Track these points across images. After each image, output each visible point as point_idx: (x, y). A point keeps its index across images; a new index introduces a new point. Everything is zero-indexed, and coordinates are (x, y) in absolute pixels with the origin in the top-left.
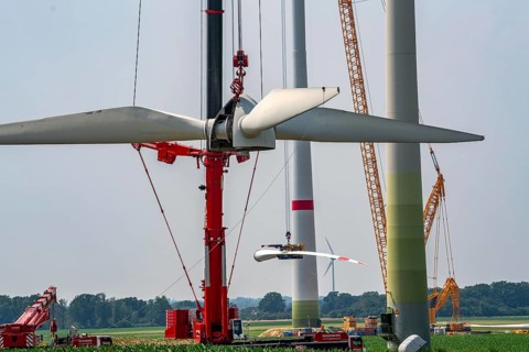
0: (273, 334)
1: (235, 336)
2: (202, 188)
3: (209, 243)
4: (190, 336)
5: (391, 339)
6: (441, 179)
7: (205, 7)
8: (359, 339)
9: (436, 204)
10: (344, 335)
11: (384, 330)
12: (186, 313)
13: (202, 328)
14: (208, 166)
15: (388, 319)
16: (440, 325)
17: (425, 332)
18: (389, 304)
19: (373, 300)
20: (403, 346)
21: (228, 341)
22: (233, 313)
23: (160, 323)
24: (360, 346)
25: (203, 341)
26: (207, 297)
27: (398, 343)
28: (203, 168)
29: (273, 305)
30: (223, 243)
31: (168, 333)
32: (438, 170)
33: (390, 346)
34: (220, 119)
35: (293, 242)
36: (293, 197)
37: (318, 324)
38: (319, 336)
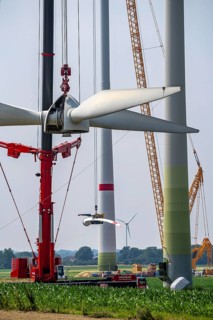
0: (84, 275)
1: (59, 277)
2: (38, 175)
3: (41, 213)
4: (28, 276)
5: (166, 280)
6: (201, 171)
7: (42, 51)
8: (144, 280)
9: (197, 188)
10: (134, 277)
11: (161, 273)
12: (26, 261)
13: (36, 271)
14: (42, 160)
15: (164, 266)
16: (199, 270)
17: (189, 275)
18: (165, 255)
19: (153, 253)
20: (174, 285)
21: (54, 280)
22: (58, 261)
23: (7, 266)
24: (145, 285)
25: (37, 280)
26: (40, 250)
27: (170, 282)
28: (39, 162)
29: (85, 256)
30: (51, 213)
31: (13, 275)
32: (199, 164)
33: (165, 284)
34: (53, 111)
35: (99, 212)
36: (100, 182)
37: (116, 269)
38: (117, 277)
